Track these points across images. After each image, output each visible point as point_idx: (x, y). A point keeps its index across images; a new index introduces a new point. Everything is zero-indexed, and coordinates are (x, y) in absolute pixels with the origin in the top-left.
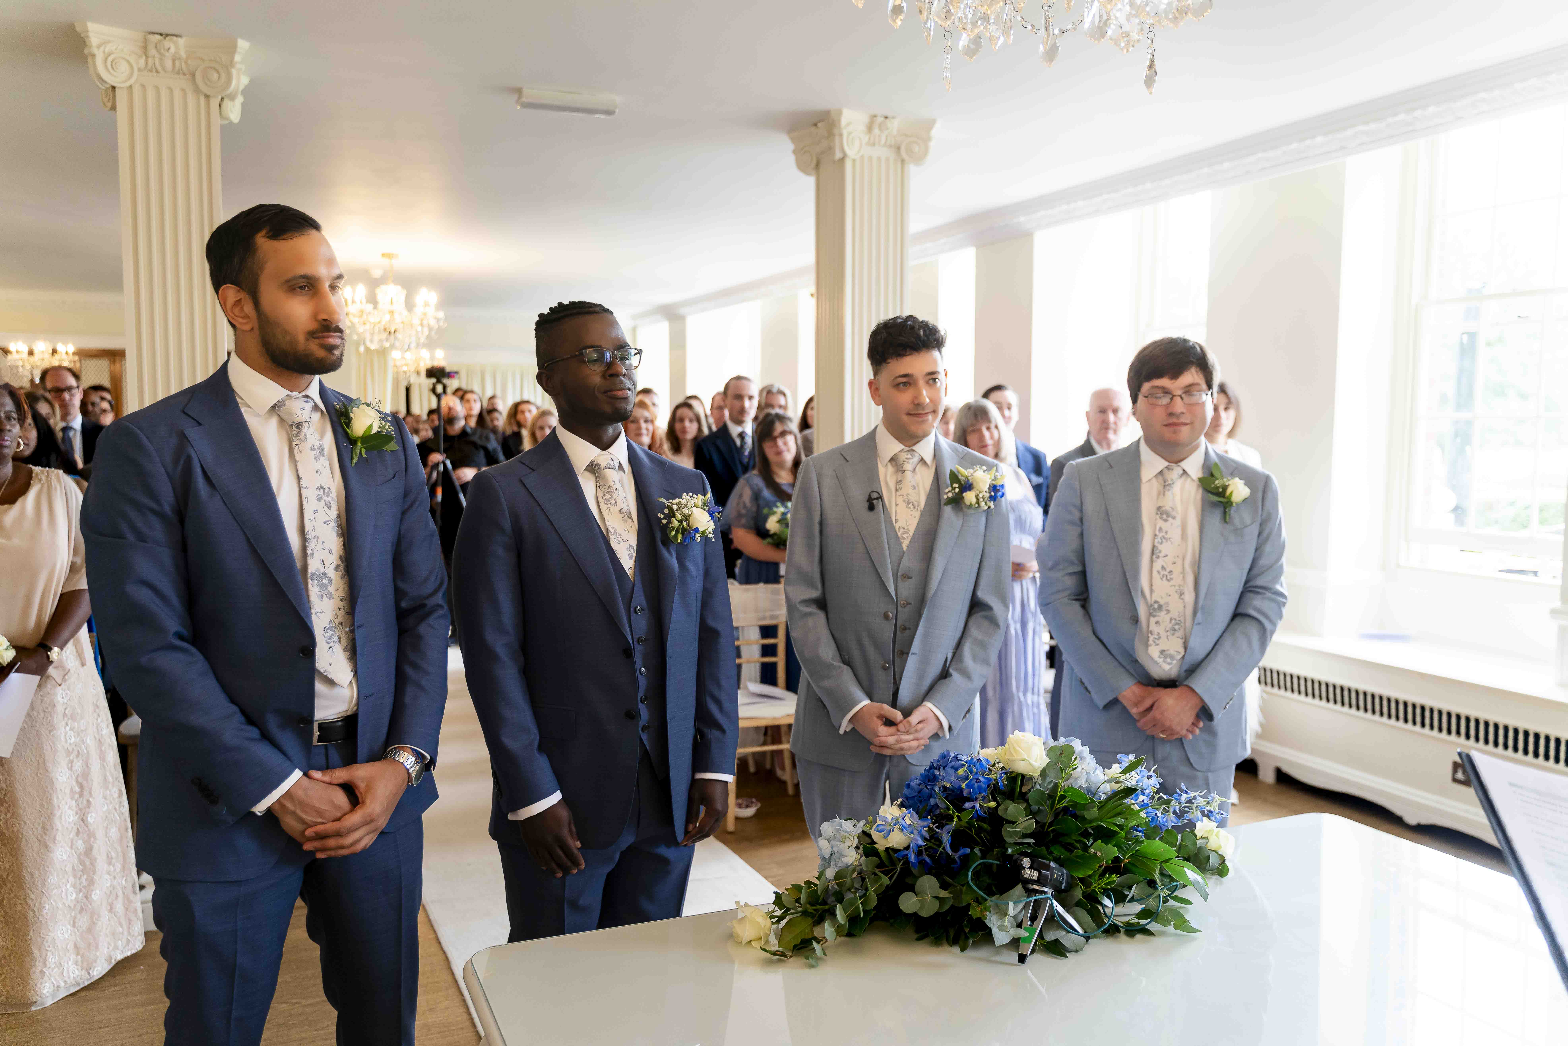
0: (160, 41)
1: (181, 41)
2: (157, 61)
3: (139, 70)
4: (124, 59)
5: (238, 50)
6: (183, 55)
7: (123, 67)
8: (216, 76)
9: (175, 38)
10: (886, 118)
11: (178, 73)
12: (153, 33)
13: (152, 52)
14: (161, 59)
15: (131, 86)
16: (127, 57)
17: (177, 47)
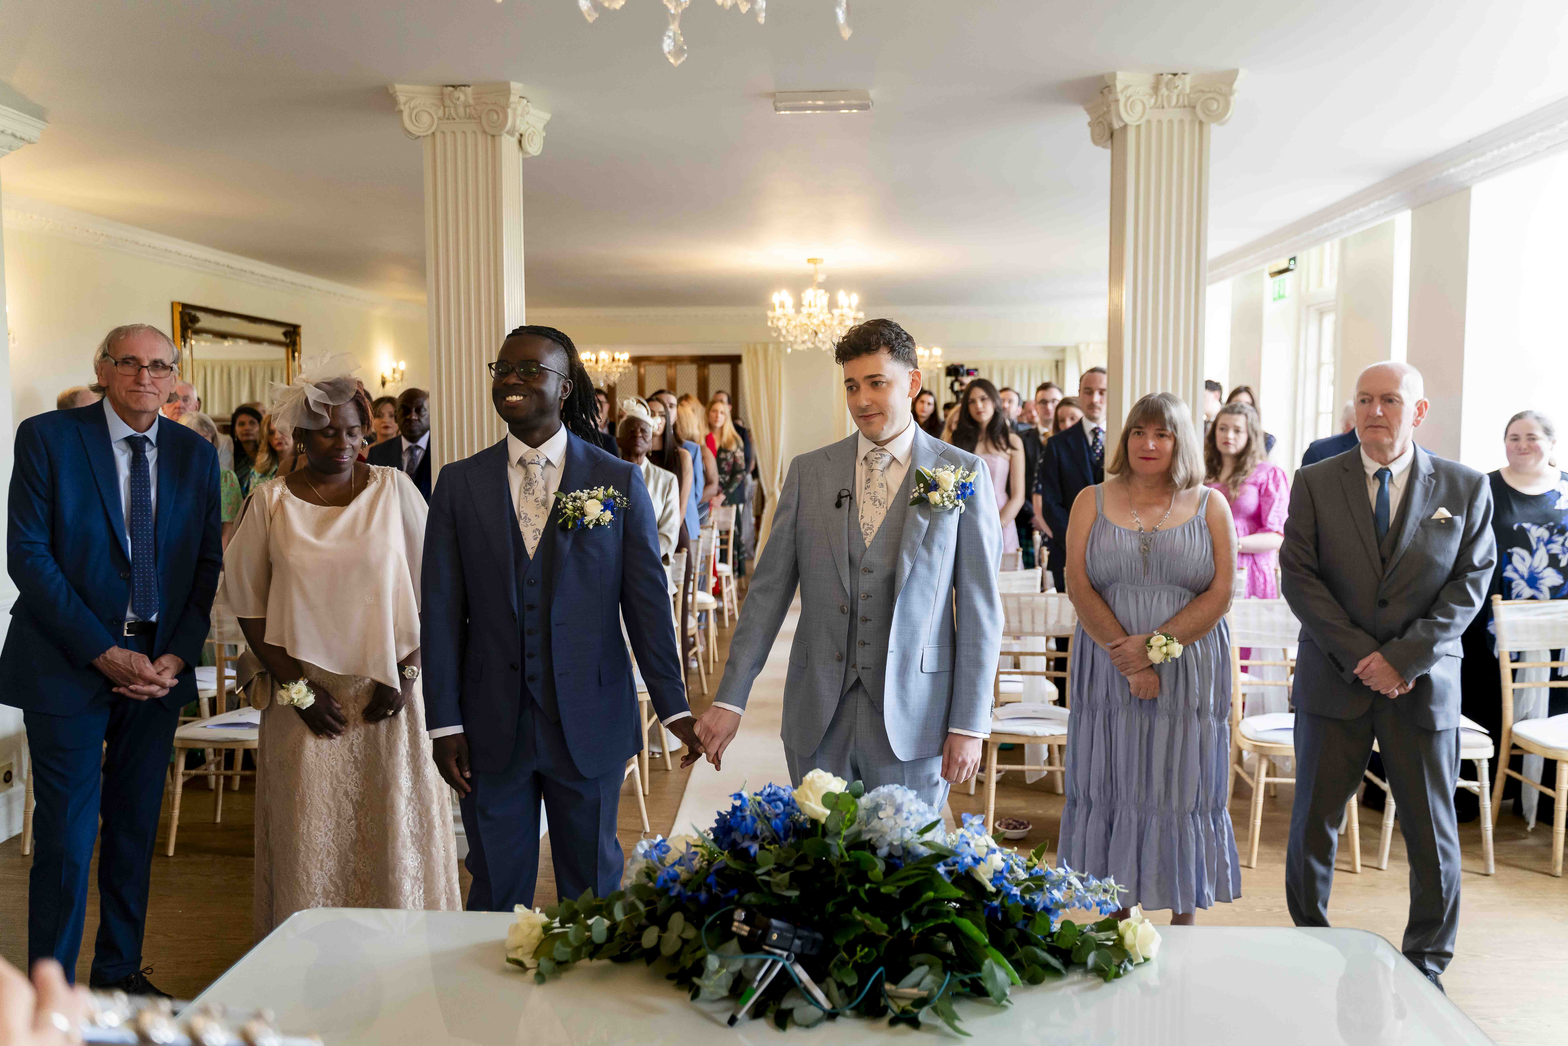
0: (452, 92)
1: (469, 90)
2: (452, 110)
3: (439, 119)
4: (423, 110)
5: (512, 91)
6: (471, 102)
7: (425, 118)
8: (495, 117)
9: (463, 88)
10: (1175, 75)
11: (469, 118)
12: (447, 86)
13: (448, 102)
14: (455, 108)
15: (433, 133)
16: (429, 110)
17: (466, 95)
